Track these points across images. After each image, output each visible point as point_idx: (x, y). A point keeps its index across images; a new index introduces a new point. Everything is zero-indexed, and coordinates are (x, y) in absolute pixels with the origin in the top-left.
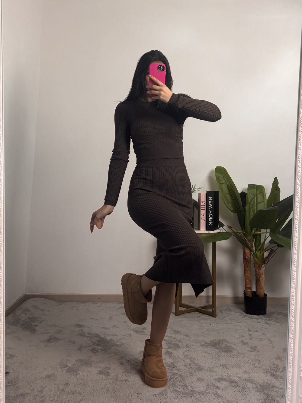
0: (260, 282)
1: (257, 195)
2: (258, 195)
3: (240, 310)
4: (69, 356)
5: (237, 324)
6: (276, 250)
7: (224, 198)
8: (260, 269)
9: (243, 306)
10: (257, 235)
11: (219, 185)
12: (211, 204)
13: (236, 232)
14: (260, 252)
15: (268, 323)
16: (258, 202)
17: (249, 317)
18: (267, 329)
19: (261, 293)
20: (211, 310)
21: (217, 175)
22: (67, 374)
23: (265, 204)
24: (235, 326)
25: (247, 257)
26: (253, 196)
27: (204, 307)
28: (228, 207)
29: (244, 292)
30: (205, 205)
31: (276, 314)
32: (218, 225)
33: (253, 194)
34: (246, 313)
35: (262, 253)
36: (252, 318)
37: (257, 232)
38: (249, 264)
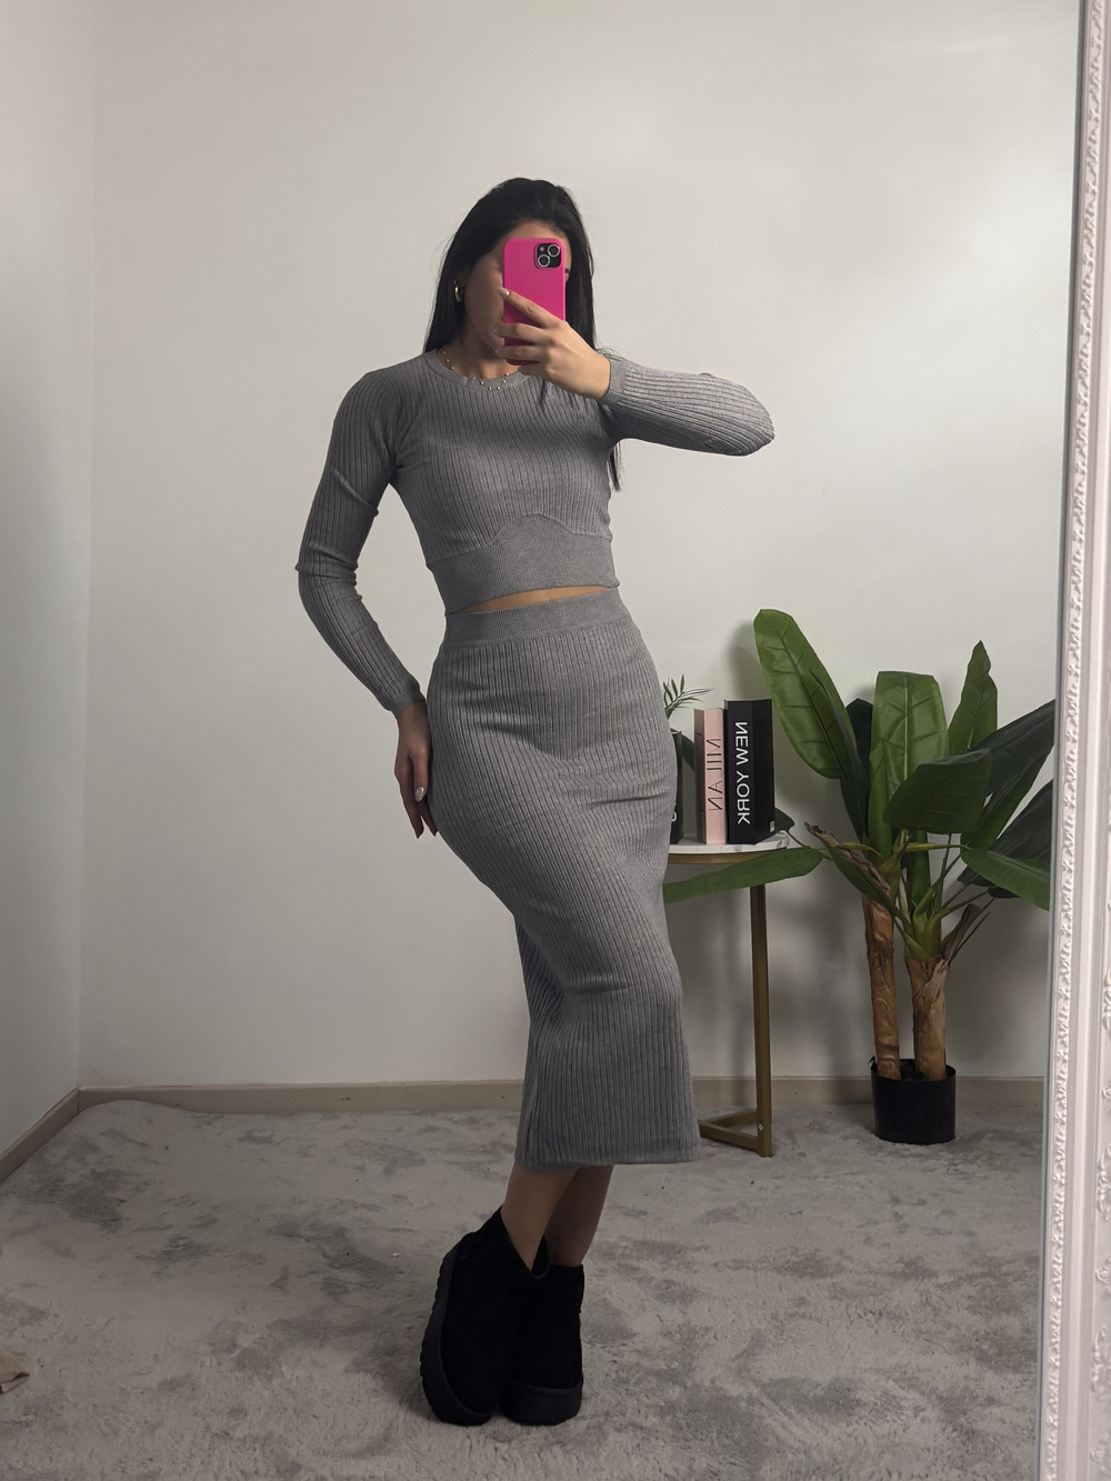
0: (930, 1027)
1: (910, 709)
2: (916, 712)
3: (858, 1128)
4: (245, 1309)
5: (849, 1178)
6: (986, 907)
7: (789, 726)
8: (929, 977)
9: (870, 1113)
10: (914, 854)
11: (769, 677)
12: (744, 747)
13: (838, 848)
14: (929, 917)
15: (961, 1173)
16: (919, 731)
17: (891, 1153)
18: (958, 1192)
19: (934, 1065)
20: (752, 1131)
21: (763, 643)
22: (237, 1374)
23: (940, 744)
24: (842, 1187)
25: (878, 937)
26: (895, 715)
27: (726, 1122)
28: (806, 756)
29: (871, 1064)
30: (721, 751)
31: (990, 1139)
32: (772, 823)
33: (899, 709)
34: (881, 1138)
35: (933, 921)
36: (905, 1157)
37: (912, 846)
38: (888, 961)
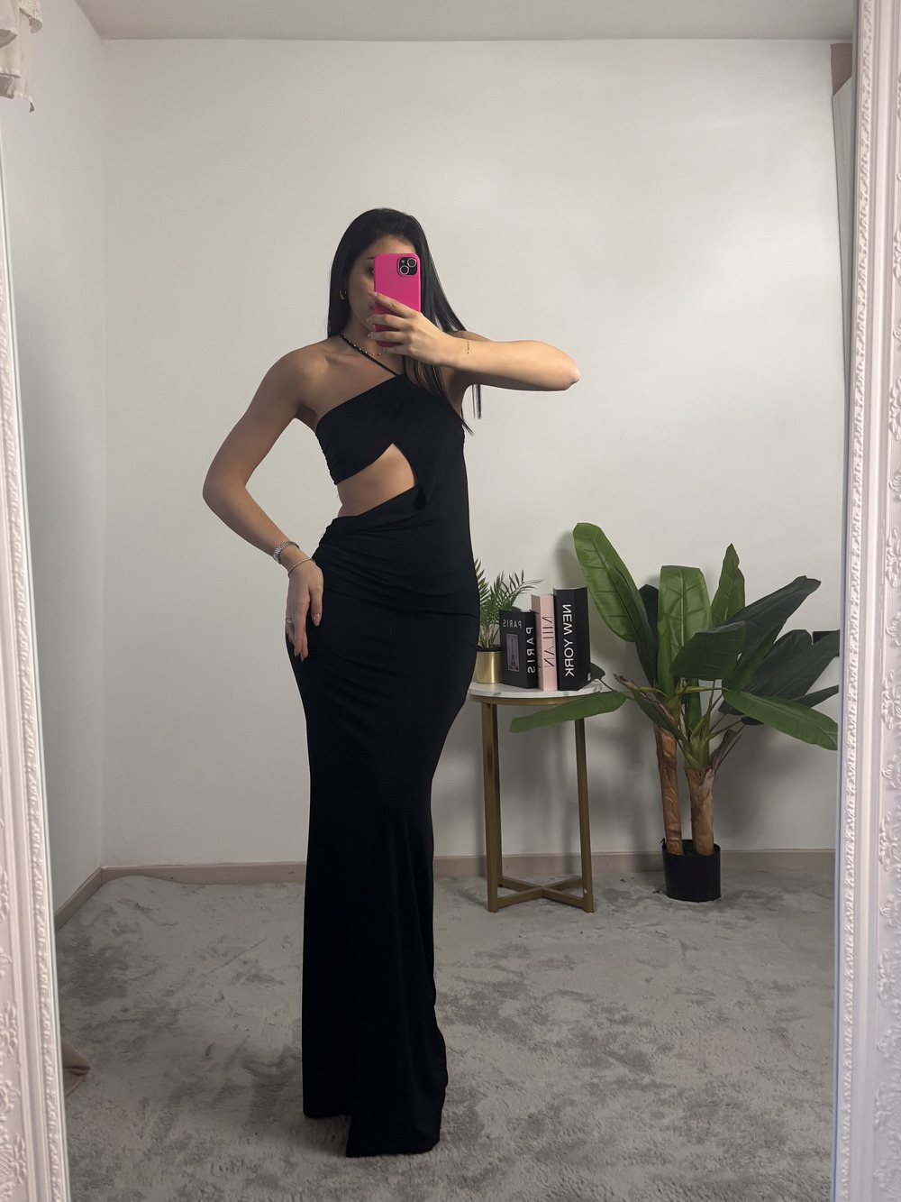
0: (703, 817)
1: (684, 592)
2: (688, 594)
5: (650, 929)
6: (740, 731)
7: (601, 606)
8: (701, 783)
10: (690, 694)
11: (585, 571)
12: (569, 622)
13: (636, 691)
14: (701, 739)
16: (691, 607)
19: (705, 844)
20: (580, 894)
21: (580, 547)
23: (705, 617)
25: (666, 753)
26: (674, 596)
28: (612, 626)
29: (661, 844)
30: (553, 625)
31: (745, 897)
32: (589, 674)
33: (675, 591)
35: (704, 742)
37: (689, 689)
38: (673, 771)
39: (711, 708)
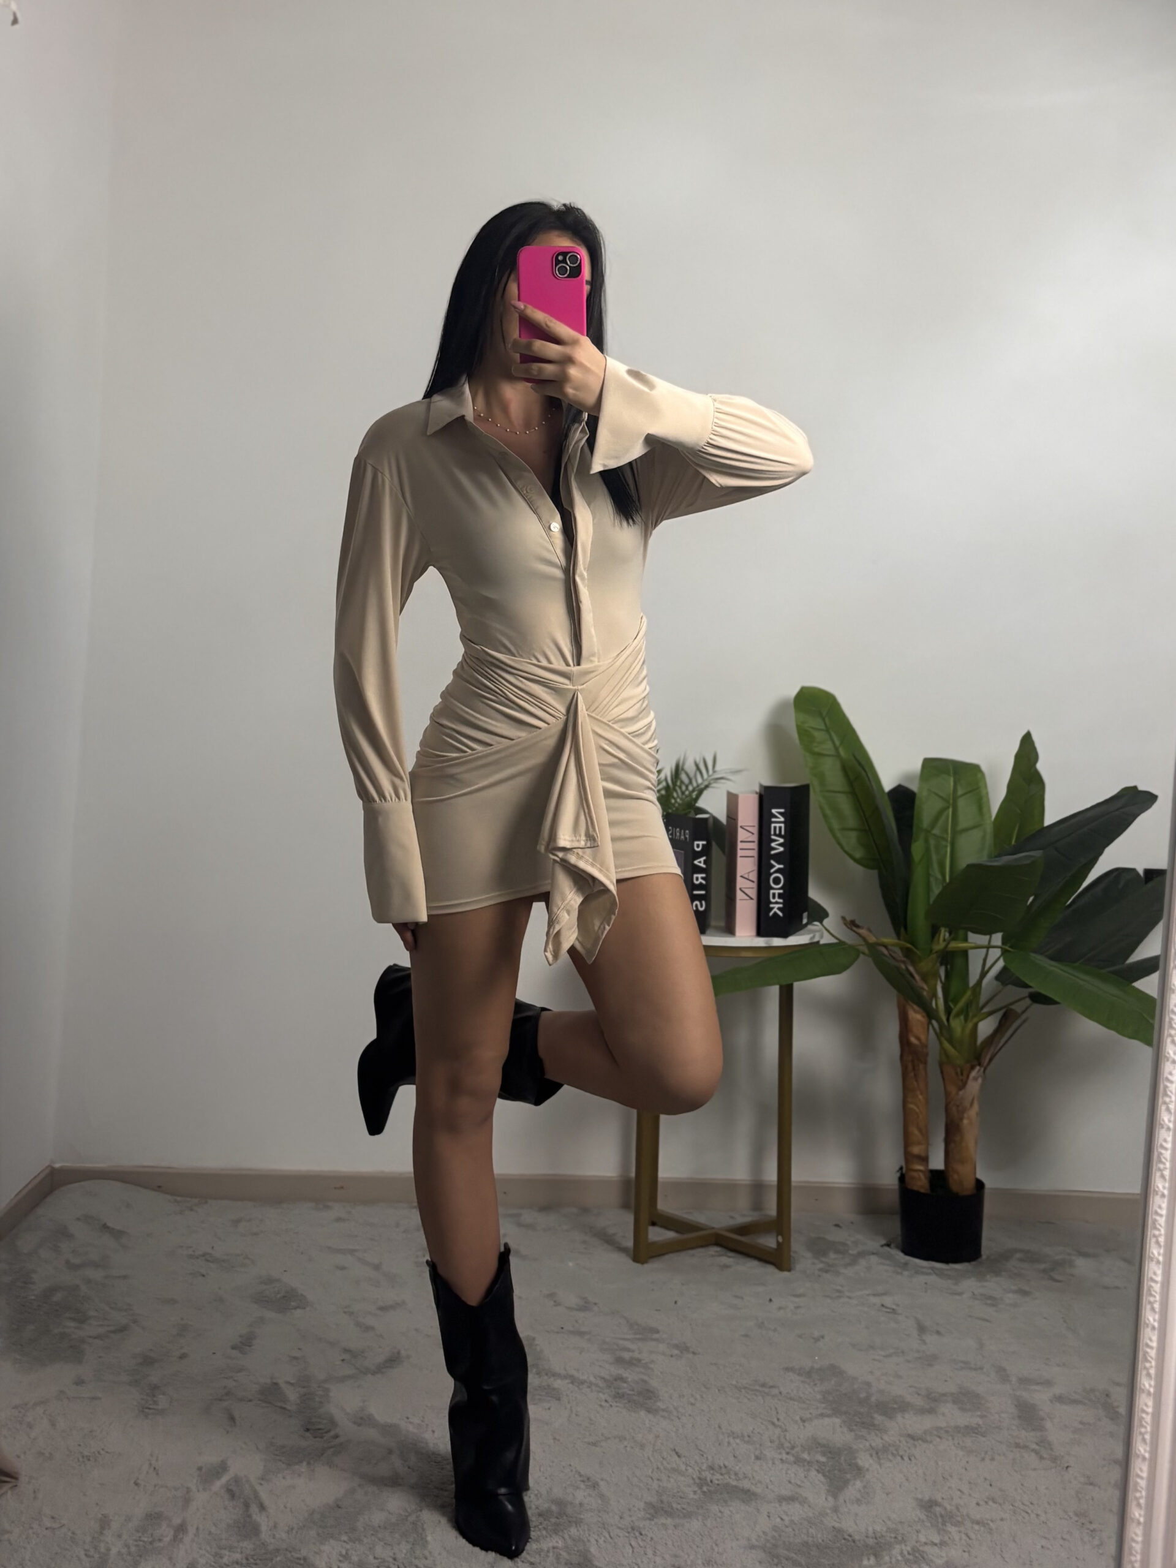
0: (961, 1137)
1: (955, 799)
2: (961, 803)
5: (873, 1300)
6: (1024, 1012)
7: (828, 812)
8: (963, 1085)
9: (895, 1226)
10: (953, 953)
11: (809, 760)
12: (780, 835)
13: (876, 944)
14: (966, 1020)
16: (963, 823)
17: (916, 1272)
18: (987, 1320)
19: (964, 1178)
20: (770, 1242)
21: (803, 722)
23: (984, 838)
25: (913, 1040)
26: (939, 805)
27: (742, 1230)
28: (845, 845)
29: (898, 1175)
30: (755, 838)
31: (1019, 1260)
32: (805, 915)
33: (941, 797)
34: (907, 1254)
35: (970, 1025)
36: (933, 1276)
37: (954, 945)
38: (921, 1066)
39: (983, 974)
